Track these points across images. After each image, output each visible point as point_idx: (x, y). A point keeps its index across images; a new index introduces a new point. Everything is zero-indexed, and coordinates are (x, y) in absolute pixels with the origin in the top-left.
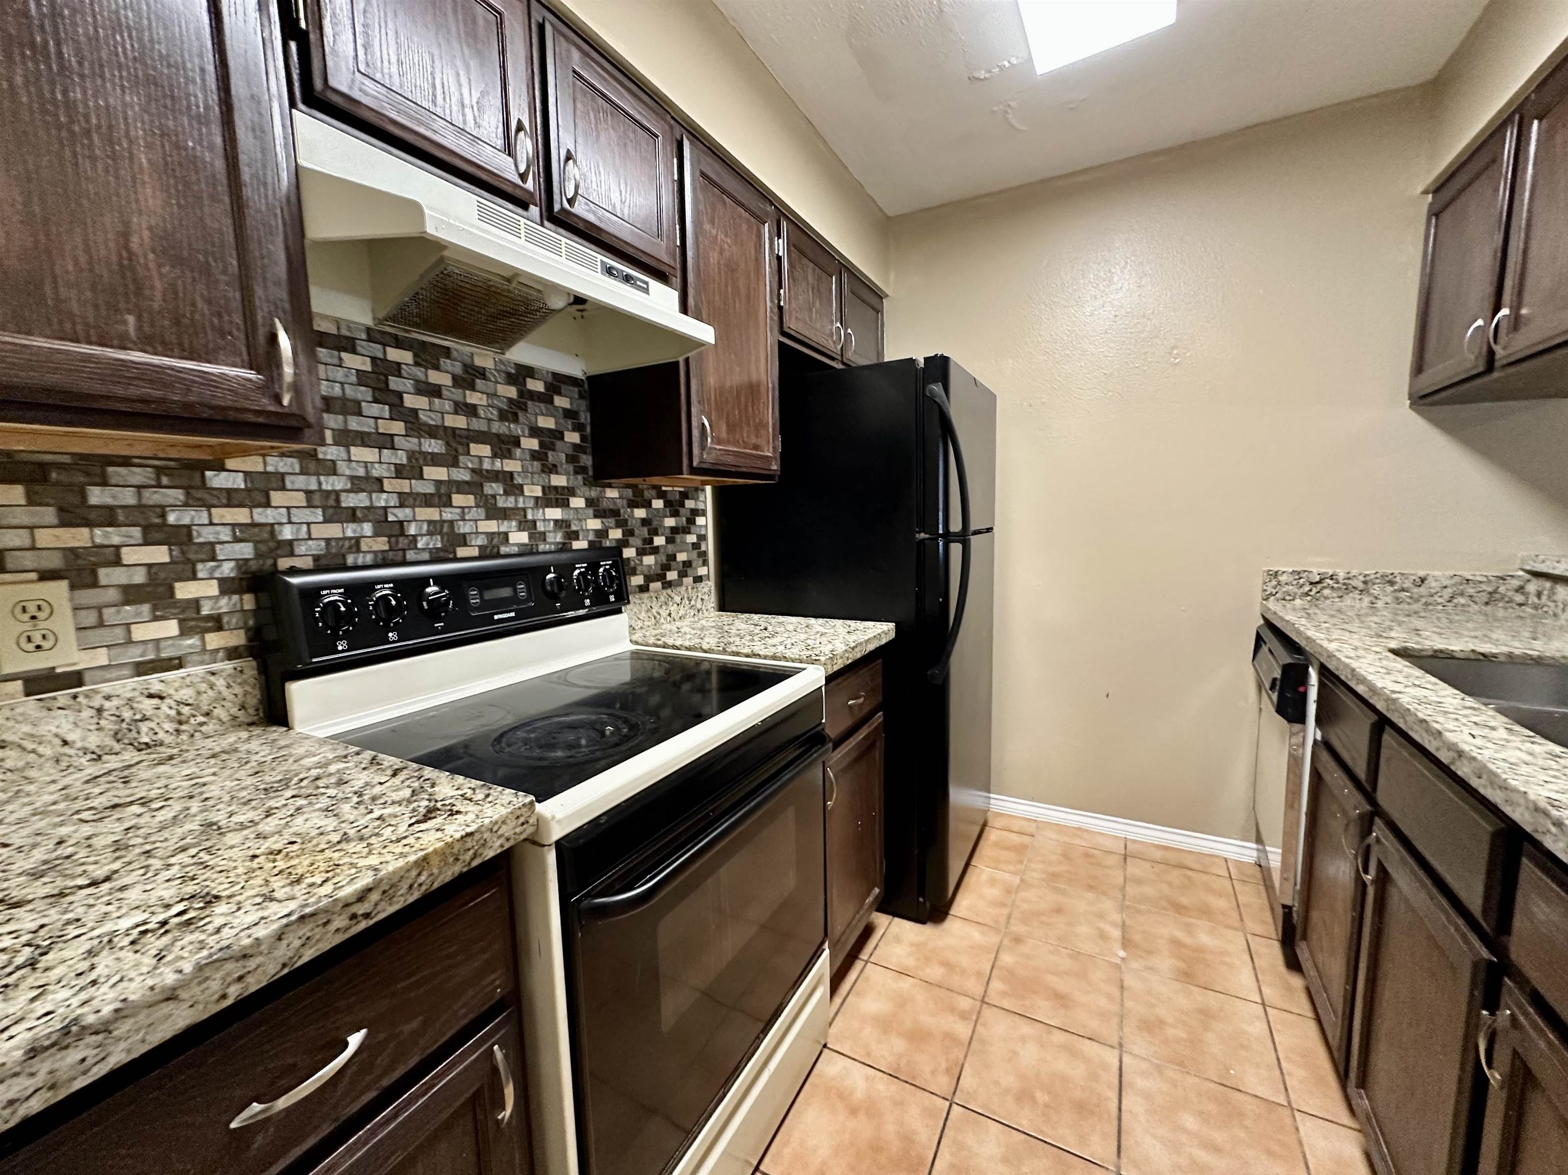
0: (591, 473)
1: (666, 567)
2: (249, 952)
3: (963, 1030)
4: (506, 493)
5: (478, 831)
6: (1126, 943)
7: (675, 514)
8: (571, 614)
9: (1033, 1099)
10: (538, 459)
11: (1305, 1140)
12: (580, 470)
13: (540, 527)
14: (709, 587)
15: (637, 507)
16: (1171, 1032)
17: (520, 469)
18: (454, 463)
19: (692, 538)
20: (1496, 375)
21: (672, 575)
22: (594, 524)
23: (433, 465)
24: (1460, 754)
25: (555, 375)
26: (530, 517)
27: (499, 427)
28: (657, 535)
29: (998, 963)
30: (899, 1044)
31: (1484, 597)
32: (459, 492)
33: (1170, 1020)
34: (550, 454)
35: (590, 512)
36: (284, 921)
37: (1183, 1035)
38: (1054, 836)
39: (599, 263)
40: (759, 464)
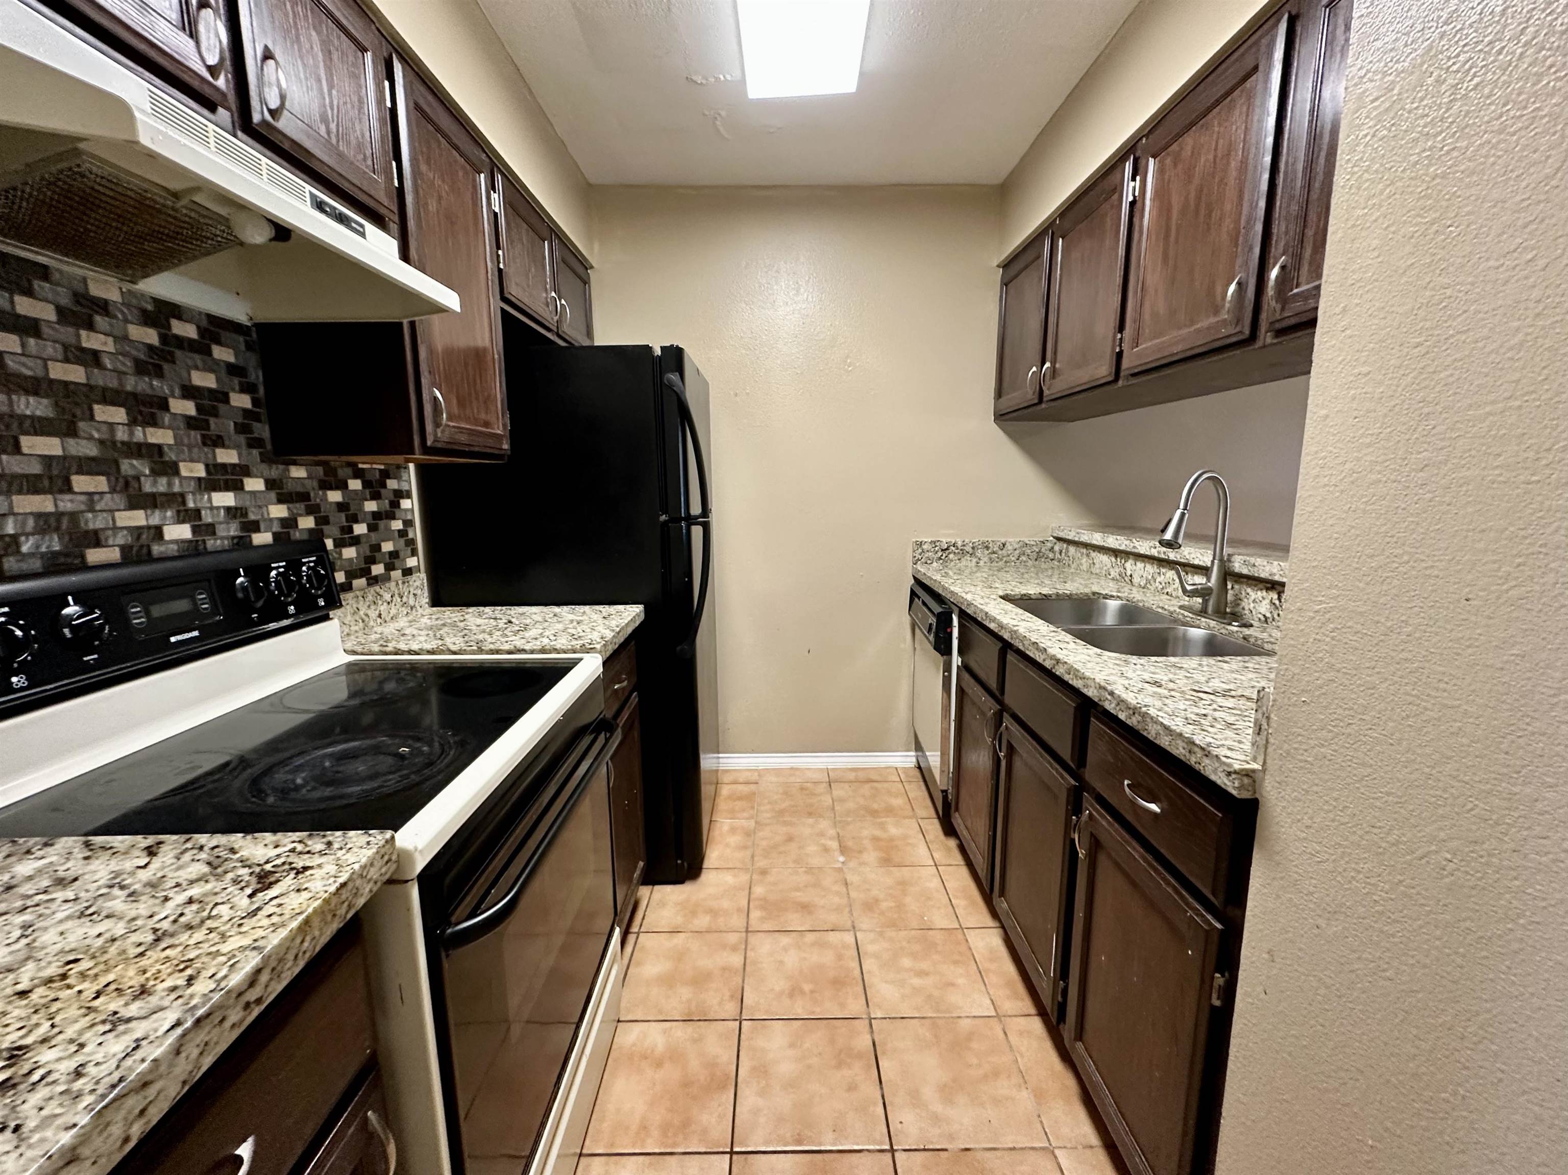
0: (269, 447)
1: (371, 560)
2: (149, 1078)
3: (736, 960)
4: (155, 473)
5: (350, 879)
6: (843, 850)
7: (376, 496)
8: (273, 626)
9: (802, 992)
10: (196, 428)
11: (972, 946)
12: (255, 443)
13: (207, 517)
14: (420, 580)
15: (331, 489)
16: (884, 905)
17: (172, 442)
18: (69, 431)
19: (397, 525)
20: (1043, 406)
21: (378, 569)
22: (279, 511)
23: (36, 434)
24: (1058, 661)
25: (211, 318)
26: (191, 504)
27: (132, 383)
28: (357, 522)
29: (752, 896)
30: (685, 993)
31: (1035, 555)
32: (80, 472)
33: (882, 896)
34: (212, 421)
35: (273, 495)
36: (179, 1031)
37: (893, 904)
38: (774, 779)
39: (307, 195)
40: (490, 442)
